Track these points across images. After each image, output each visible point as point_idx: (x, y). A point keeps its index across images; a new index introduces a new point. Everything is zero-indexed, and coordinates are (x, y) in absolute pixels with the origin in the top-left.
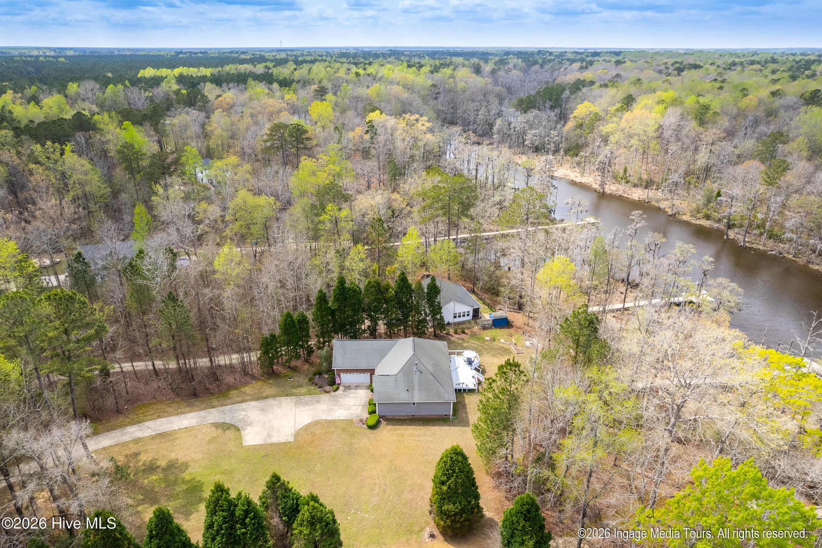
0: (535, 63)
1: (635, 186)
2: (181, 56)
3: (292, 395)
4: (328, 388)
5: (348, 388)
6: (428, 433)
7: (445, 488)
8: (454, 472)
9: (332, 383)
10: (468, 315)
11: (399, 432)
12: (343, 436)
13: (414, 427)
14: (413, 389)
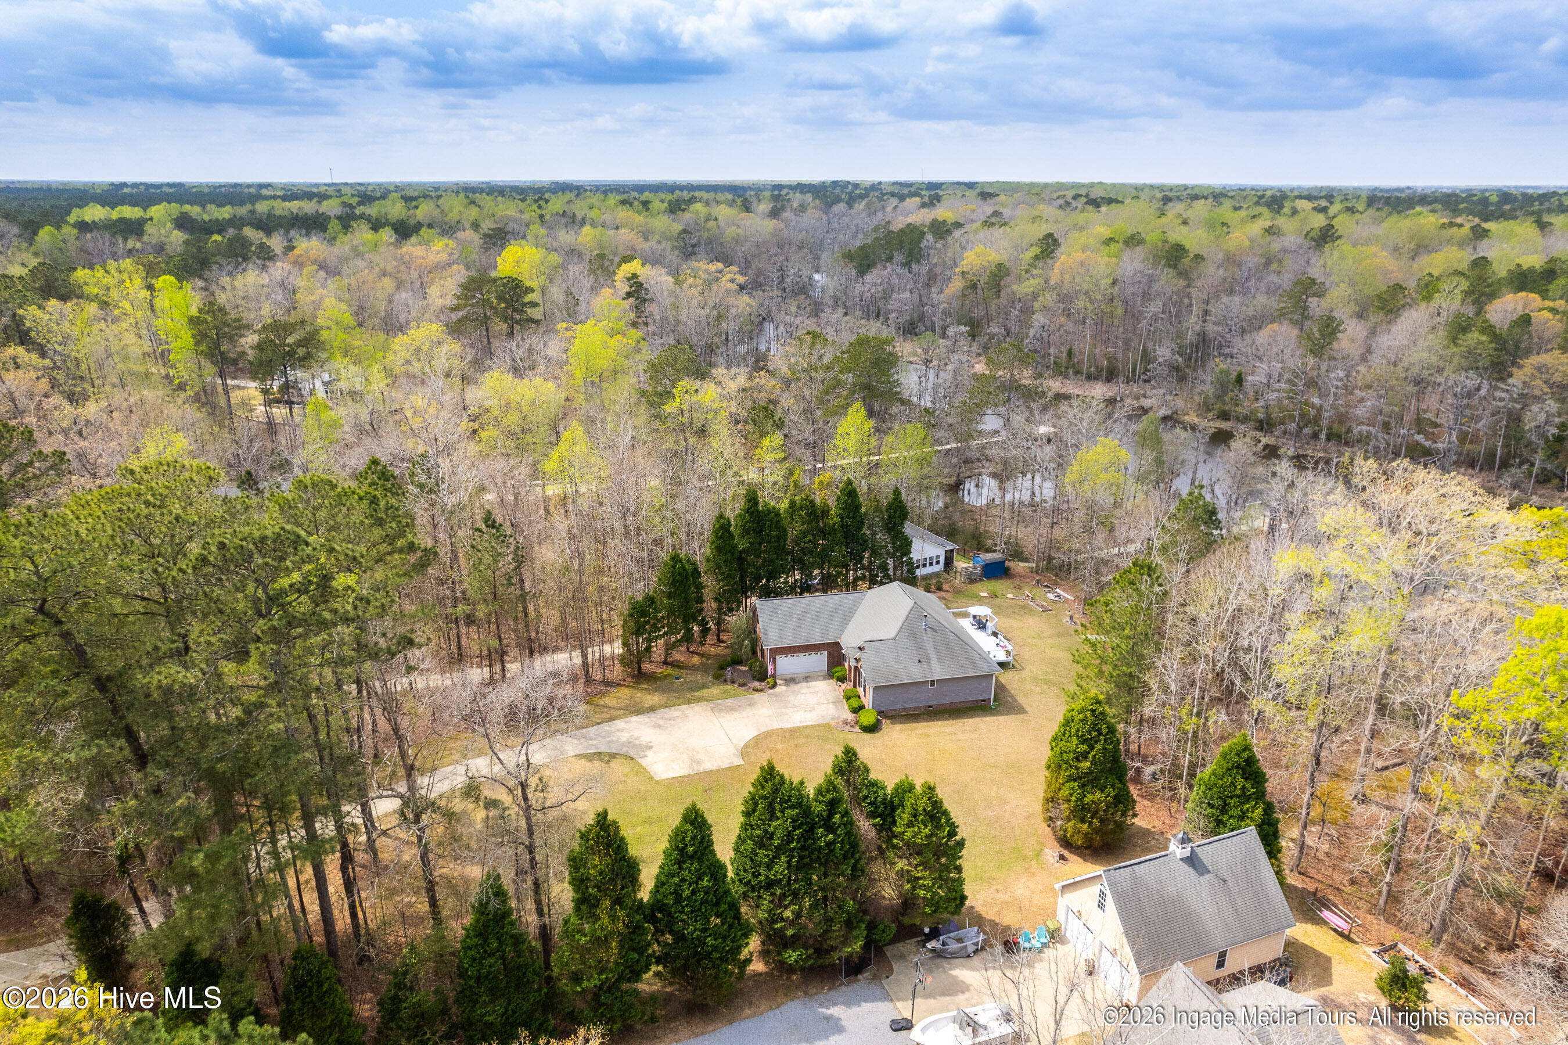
0: (838, 200)
1: (1089, 377)
2: (126, 190)
3: (698, 700)
4: (756, 684)
5: (791, 681)
6: (967, 728)
7: (1085, 765)
8: (1100, 734)
9: (762, 676)
10: (938, 563)
11: (919, 732)
12: (829, 747)
13: (940, 723)
14: (929, 659)
